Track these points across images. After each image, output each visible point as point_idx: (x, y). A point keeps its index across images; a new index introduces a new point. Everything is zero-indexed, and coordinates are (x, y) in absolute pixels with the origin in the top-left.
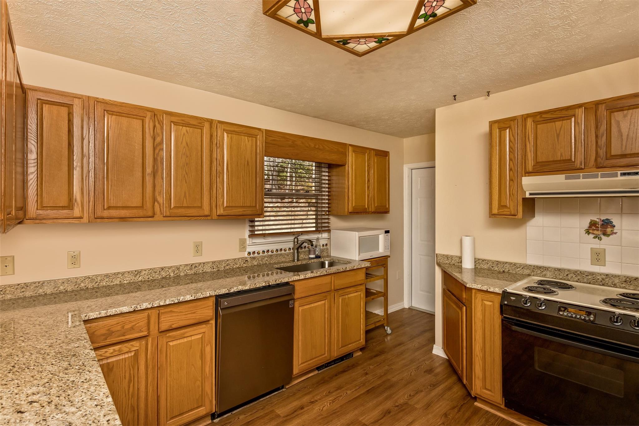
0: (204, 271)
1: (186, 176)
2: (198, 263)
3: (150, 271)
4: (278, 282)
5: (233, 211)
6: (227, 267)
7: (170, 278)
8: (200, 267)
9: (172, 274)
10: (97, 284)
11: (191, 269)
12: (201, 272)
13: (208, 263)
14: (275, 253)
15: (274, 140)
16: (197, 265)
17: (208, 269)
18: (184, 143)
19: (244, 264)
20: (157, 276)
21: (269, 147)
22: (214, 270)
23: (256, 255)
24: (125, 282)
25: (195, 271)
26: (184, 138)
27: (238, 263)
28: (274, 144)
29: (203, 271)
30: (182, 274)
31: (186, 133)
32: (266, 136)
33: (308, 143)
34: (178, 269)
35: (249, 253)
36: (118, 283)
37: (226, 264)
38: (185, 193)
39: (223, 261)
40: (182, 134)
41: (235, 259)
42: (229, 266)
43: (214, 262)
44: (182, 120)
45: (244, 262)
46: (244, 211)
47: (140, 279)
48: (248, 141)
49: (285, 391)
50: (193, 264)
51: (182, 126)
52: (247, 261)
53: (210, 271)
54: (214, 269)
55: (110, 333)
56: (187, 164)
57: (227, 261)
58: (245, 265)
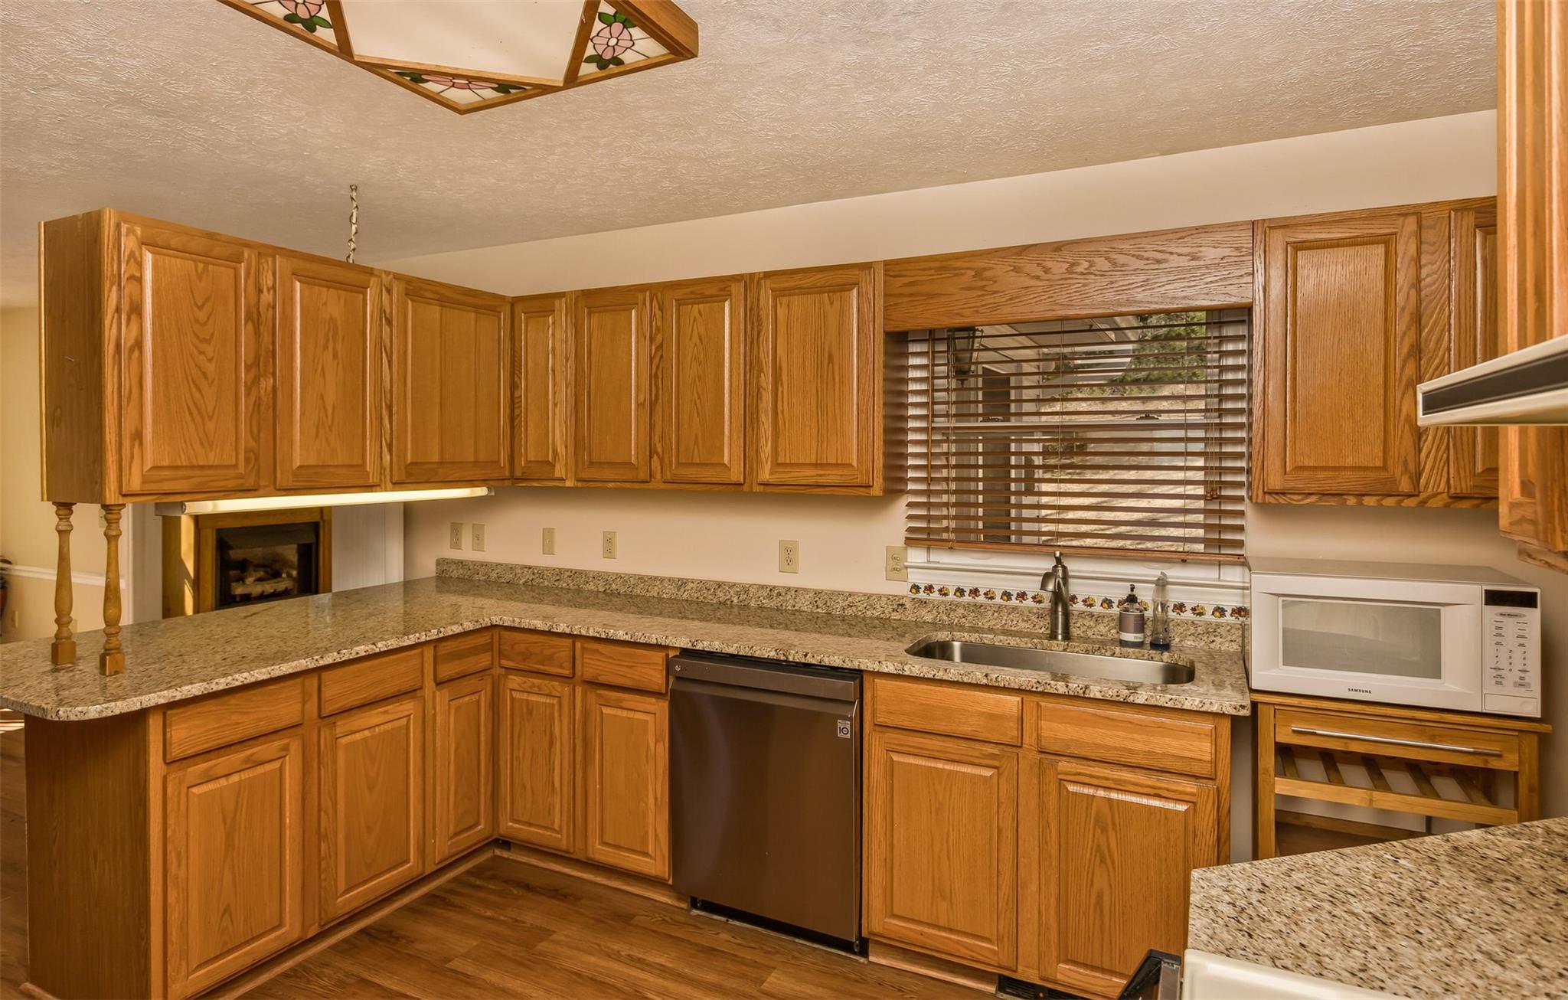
0: (797, 608)
1: (698, 402)
2: (784, 587)
3: (700, 585)
4: (810, 660)
5: (792, 475)
6: (850, 611)
7: (732, 607)
8: (789, 597)
9: (735, 600)
10: (630, 589)
11: (770, 597)
12: (789, 607)
13: (806, 590)
14: (998, 600)
15: (911, 284)
16: (783, 591)
17: (804, 604)
18: (695, 338)
19: (895, 613)
20: (710, 597)
21: (896, 305)
22: (819, 610)
23: (936, 595)
24: (665, 596)
25: (779, 604)
26: (695, 327)
27: (878, 606)
28: (911, 295)
29: (794, 606)
30: (753, 604)
31: (698, 316)
32: (887, 278)
33: (1039, 265)
34: (747, 591)
35: (916, 588)
36: (655, 595)
37: (847, 603)
38: (696, 437)
39: (839, 594)
40: (692, 319)
41: (869, 596)
42: (854, 609)
43: (818, 593)
44: (692, 293)
45: (896, 607)
46: (820, 475)
47: (685, 596)
48: (832, 303)
49: (863, 963)
50: (775, 587)
51: (692, 304)
52: (902, 605)
53: (809, 610)
54: (817, 607)
55: (526, 656)
56: (700, 378)
57: (850, 595)
58: (896, 616)
